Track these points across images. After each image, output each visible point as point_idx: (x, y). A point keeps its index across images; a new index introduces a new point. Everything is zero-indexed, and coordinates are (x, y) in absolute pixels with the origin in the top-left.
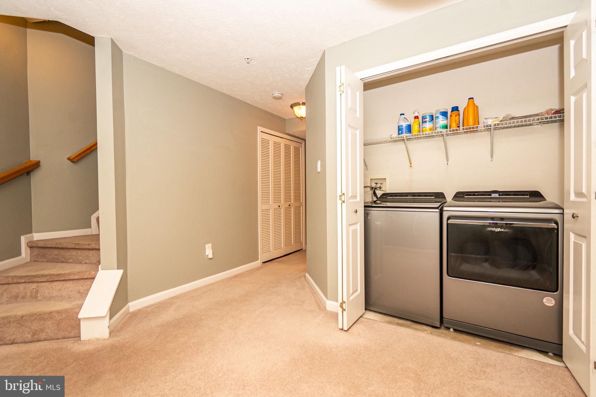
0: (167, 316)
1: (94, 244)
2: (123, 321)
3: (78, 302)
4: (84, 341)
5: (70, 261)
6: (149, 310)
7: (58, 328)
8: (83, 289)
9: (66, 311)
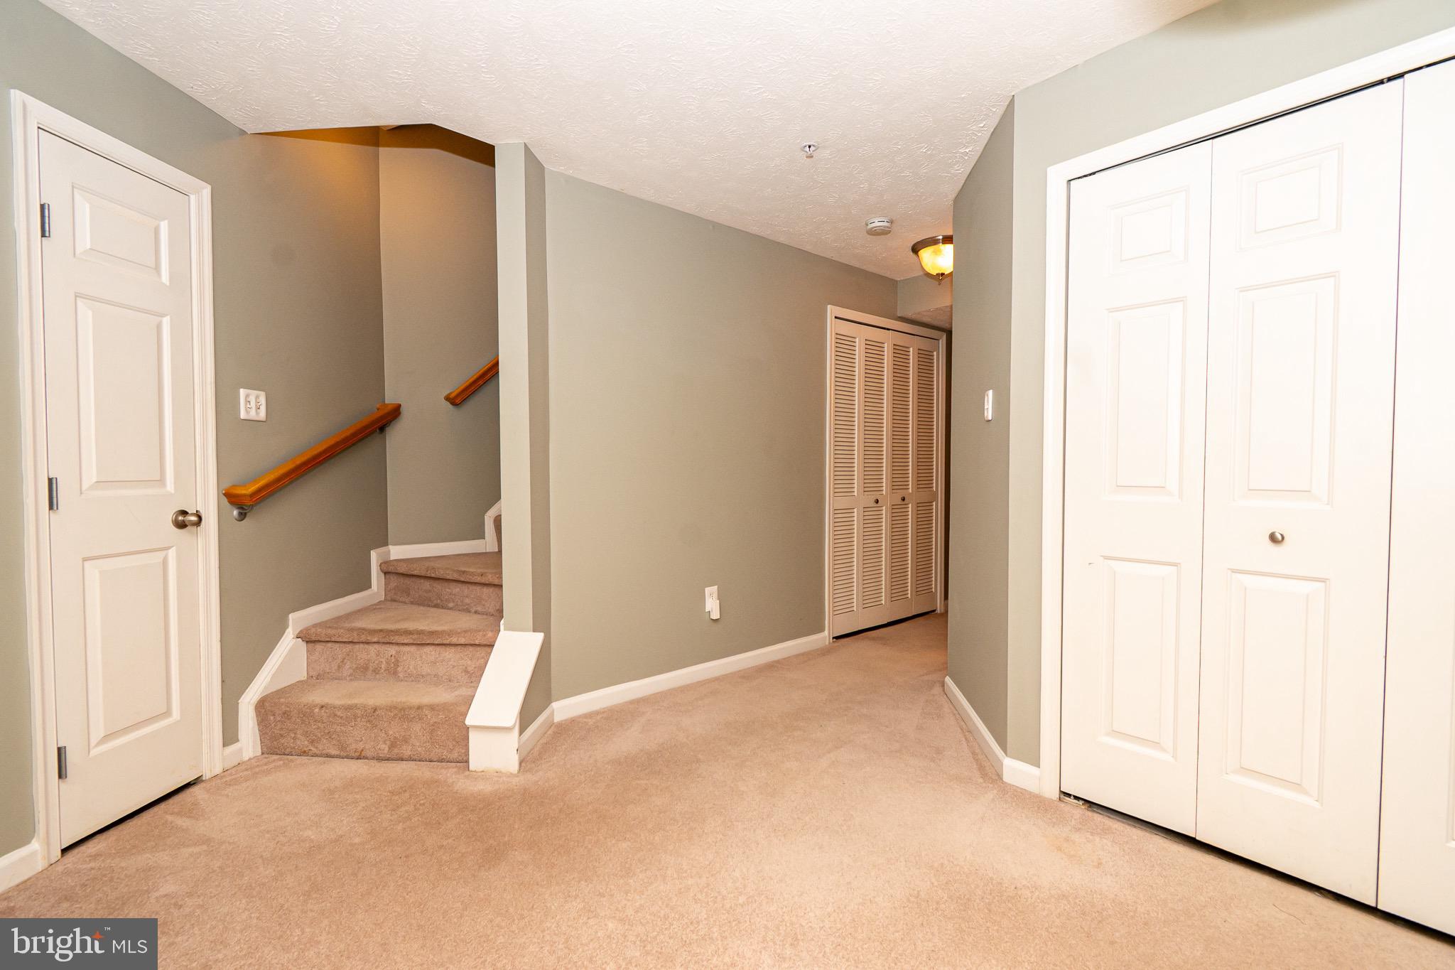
0: (628, 742)
1: (491, 573)
2: (544, 741)
3: (464, 691)
4: (475, 771)
5: (451, 605)
6: (590, 724)
7: (431, 738)
8: (474, 666)
9: (445, 707)
